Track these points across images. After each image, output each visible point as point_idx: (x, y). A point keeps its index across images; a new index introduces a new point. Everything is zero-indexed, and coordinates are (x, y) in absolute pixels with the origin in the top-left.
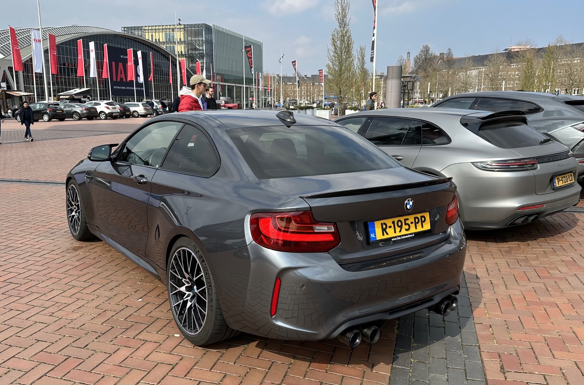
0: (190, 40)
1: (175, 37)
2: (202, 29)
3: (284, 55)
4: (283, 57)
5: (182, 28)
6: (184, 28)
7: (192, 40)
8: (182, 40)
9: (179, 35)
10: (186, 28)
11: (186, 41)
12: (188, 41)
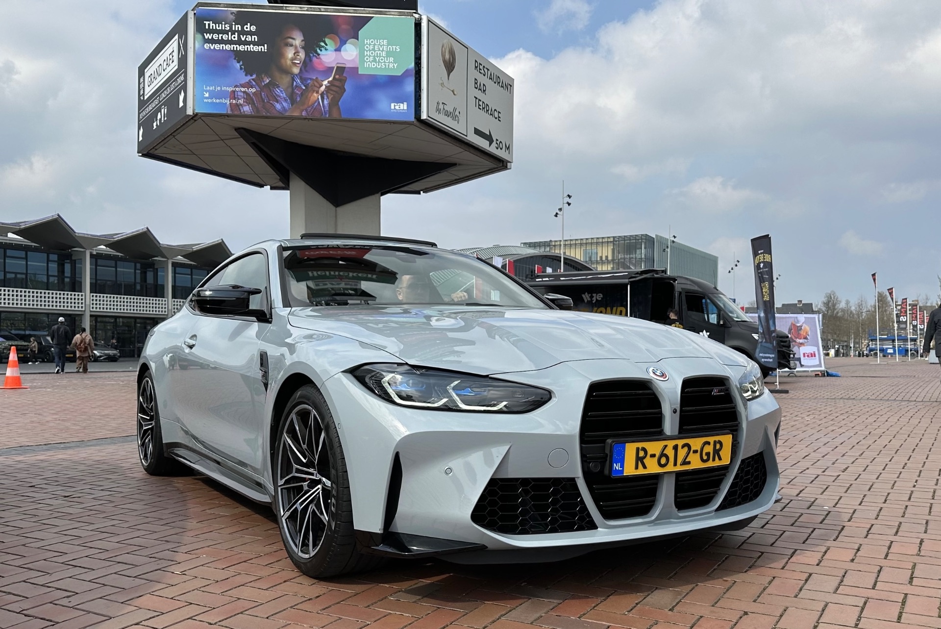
0: (621, 258)
1: (600, 255)
2: (641, 242)
3: (780, 275)
4: (777, 279)
5: (611, 242)
6: (613, 241)
7: (624, 259)
8: (610, 258)
9: (606, 252)
10: (616, 241)
11: (615, 260)
12: (619, 260)
